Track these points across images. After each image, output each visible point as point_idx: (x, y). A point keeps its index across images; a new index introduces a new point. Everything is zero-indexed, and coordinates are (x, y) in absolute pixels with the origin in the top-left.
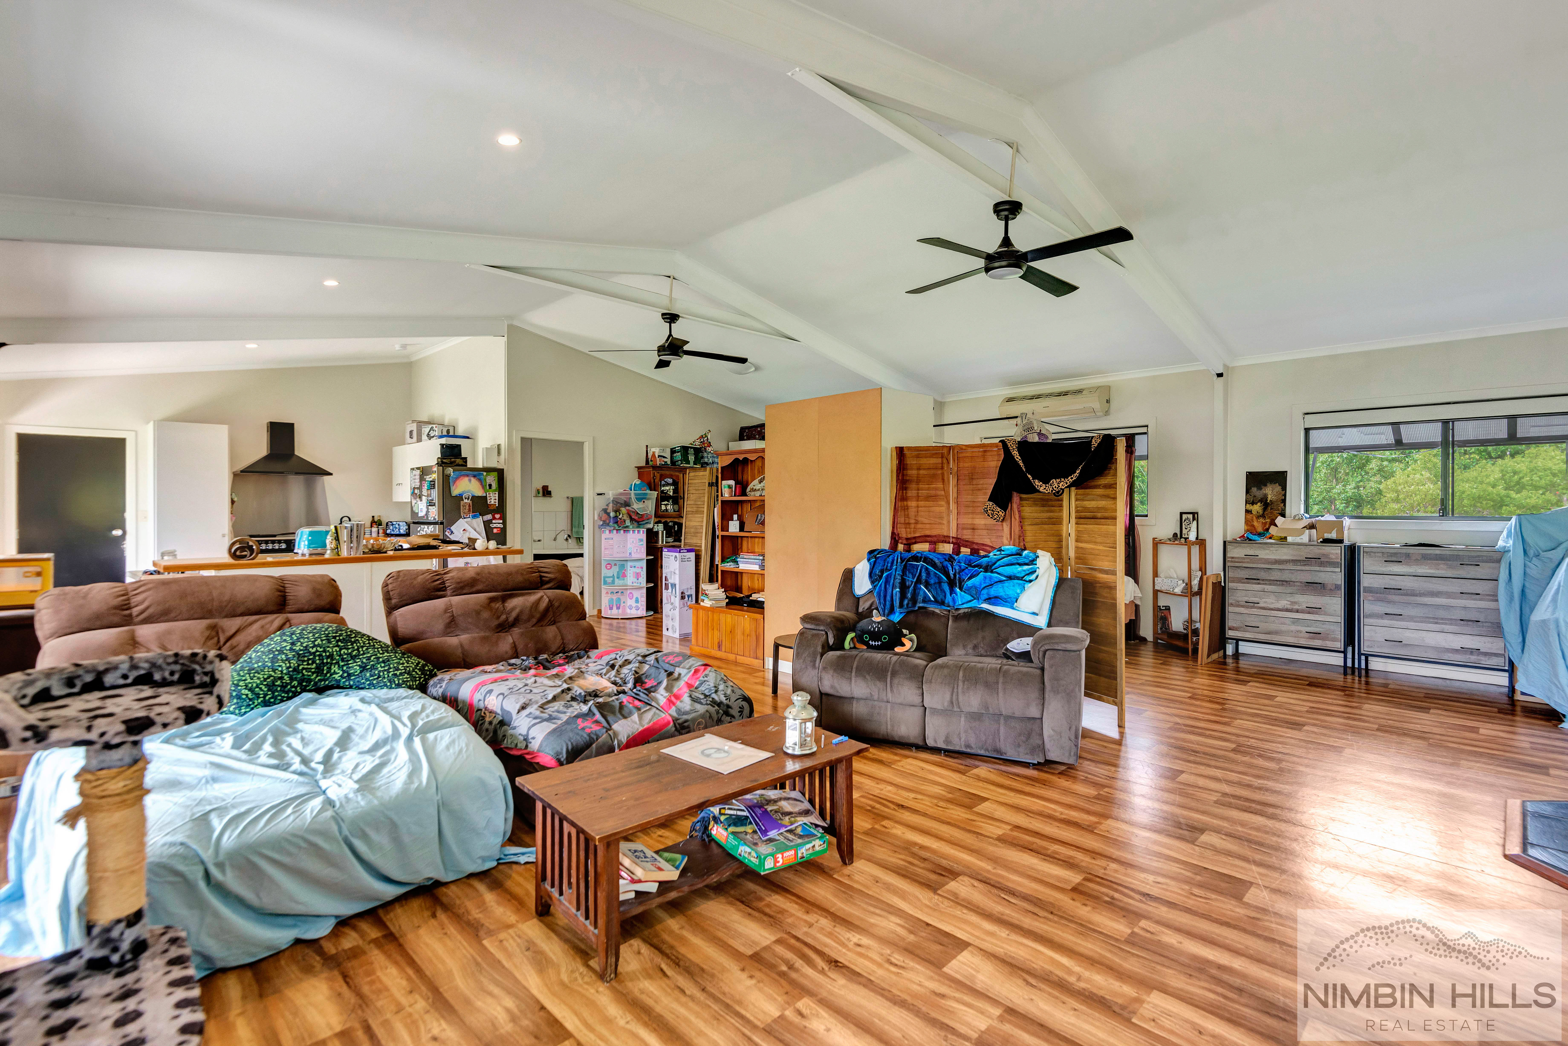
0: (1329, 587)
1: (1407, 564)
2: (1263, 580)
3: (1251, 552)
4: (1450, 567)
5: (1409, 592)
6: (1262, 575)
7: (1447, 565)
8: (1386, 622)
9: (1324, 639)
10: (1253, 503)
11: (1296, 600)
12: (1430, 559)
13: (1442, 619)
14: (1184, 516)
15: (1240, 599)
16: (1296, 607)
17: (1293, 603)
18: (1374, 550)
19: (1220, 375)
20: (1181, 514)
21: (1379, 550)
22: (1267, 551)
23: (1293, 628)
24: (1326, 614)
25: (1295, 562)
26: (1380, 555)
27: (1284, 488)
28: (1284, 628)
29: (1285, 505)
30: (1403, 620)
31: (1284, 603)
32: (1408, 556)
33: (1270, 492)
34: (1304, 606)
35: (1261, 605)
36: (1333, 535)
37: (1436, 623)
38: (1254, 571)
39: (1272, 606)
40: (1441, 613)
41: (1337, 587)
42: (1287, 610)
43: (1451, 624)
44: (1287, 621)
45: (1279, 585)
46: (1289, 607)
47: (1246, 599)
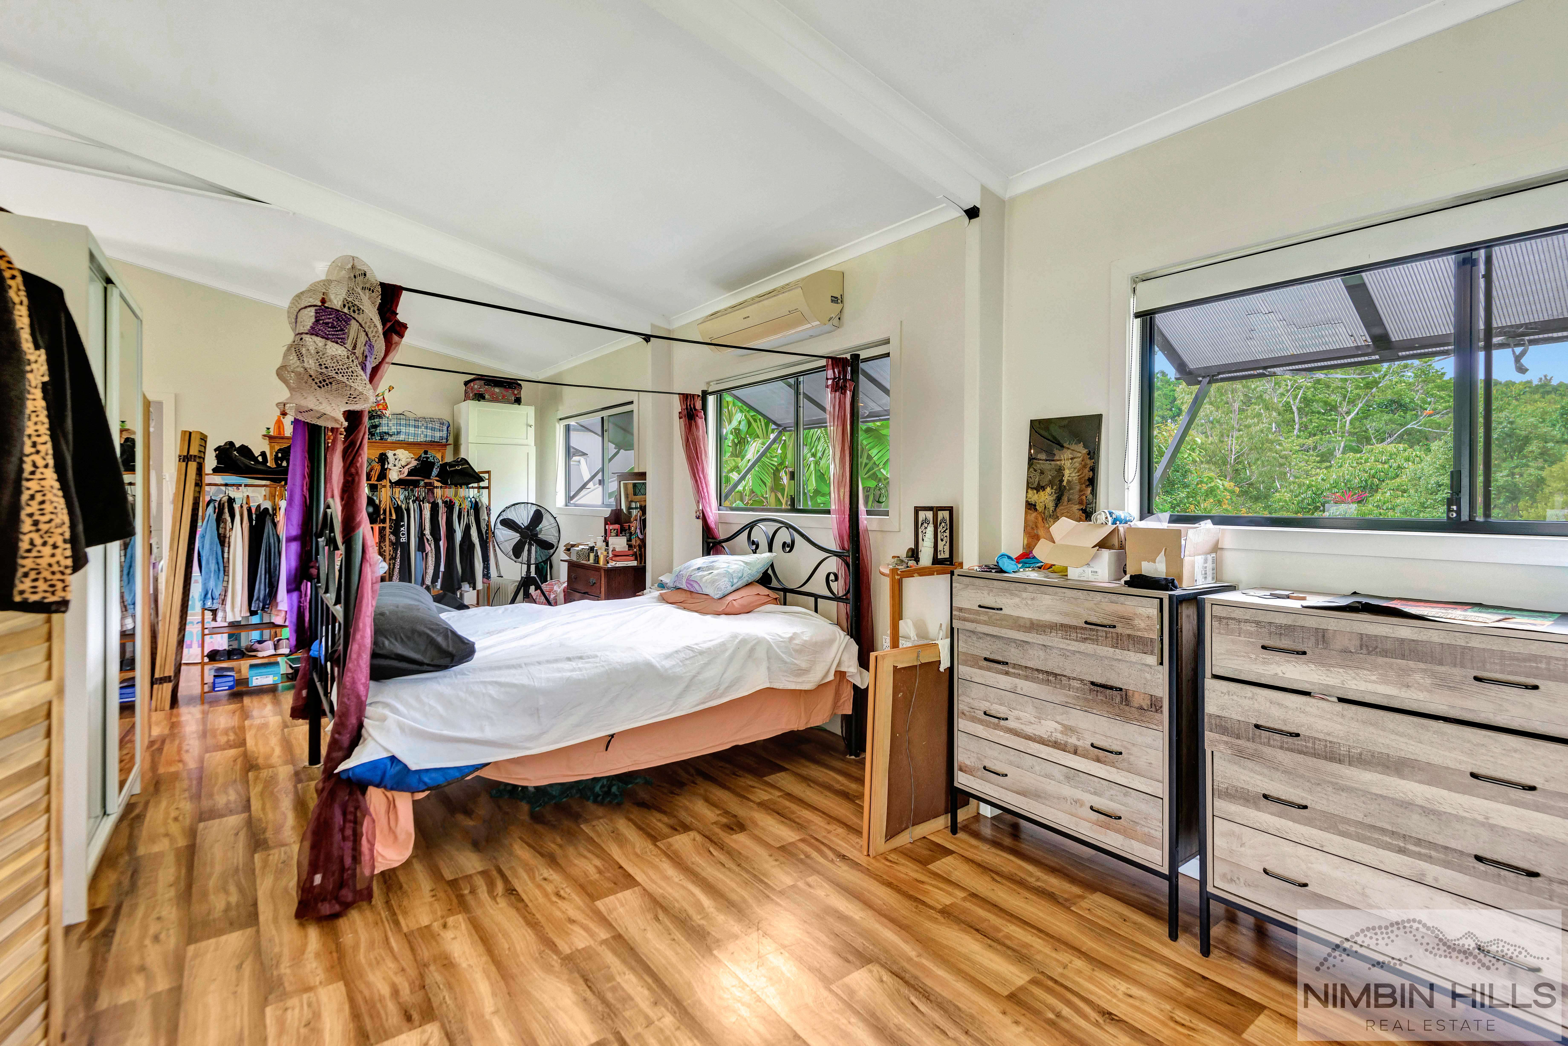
0: (1138, 700)
1: (1321, 662)
2: (1015, 666)
3: (989, 601)
4: (1444, 684)
5: (1319, 746)
6: (1013, 655)
7: (1434, 675)
8: (1266, 818)
9: (1126, 833)
10: (1039, 488)
11: (1071, 723)
12: (1385, 653)
13: (1419, 842)
14: (922, 515)
15: (976, 704)
16: (1073, 740)
17: (1069, 729)
18: (1238, 613)
19: (972, 213)
20: (917, 510)
21: (1248, 615)
22: (1017, 600)
23: (1067, 790)
24: (1132, 770)
25: (1065, 629)
26: (1251, 628)
27: (1093, 454)
28: (1051, 787)
29: (1094, 493)
30: (1309, 823)
31: (1048, 727)
32: (1322, 637)
33: (1068, 464)
34: (1084, 743)
35: (1011, 724)
36: (1157, 568)
37: (1402, 851)
38: (999, 644)
39: (1029, 730)
40: (1417, 825)
41: (1155, 705)
42: (1056, 745)
43: (1447, 864)
44: (1057, 771)
45: (1042, 682)
46: (1060, 737)
47: (985, 706)
